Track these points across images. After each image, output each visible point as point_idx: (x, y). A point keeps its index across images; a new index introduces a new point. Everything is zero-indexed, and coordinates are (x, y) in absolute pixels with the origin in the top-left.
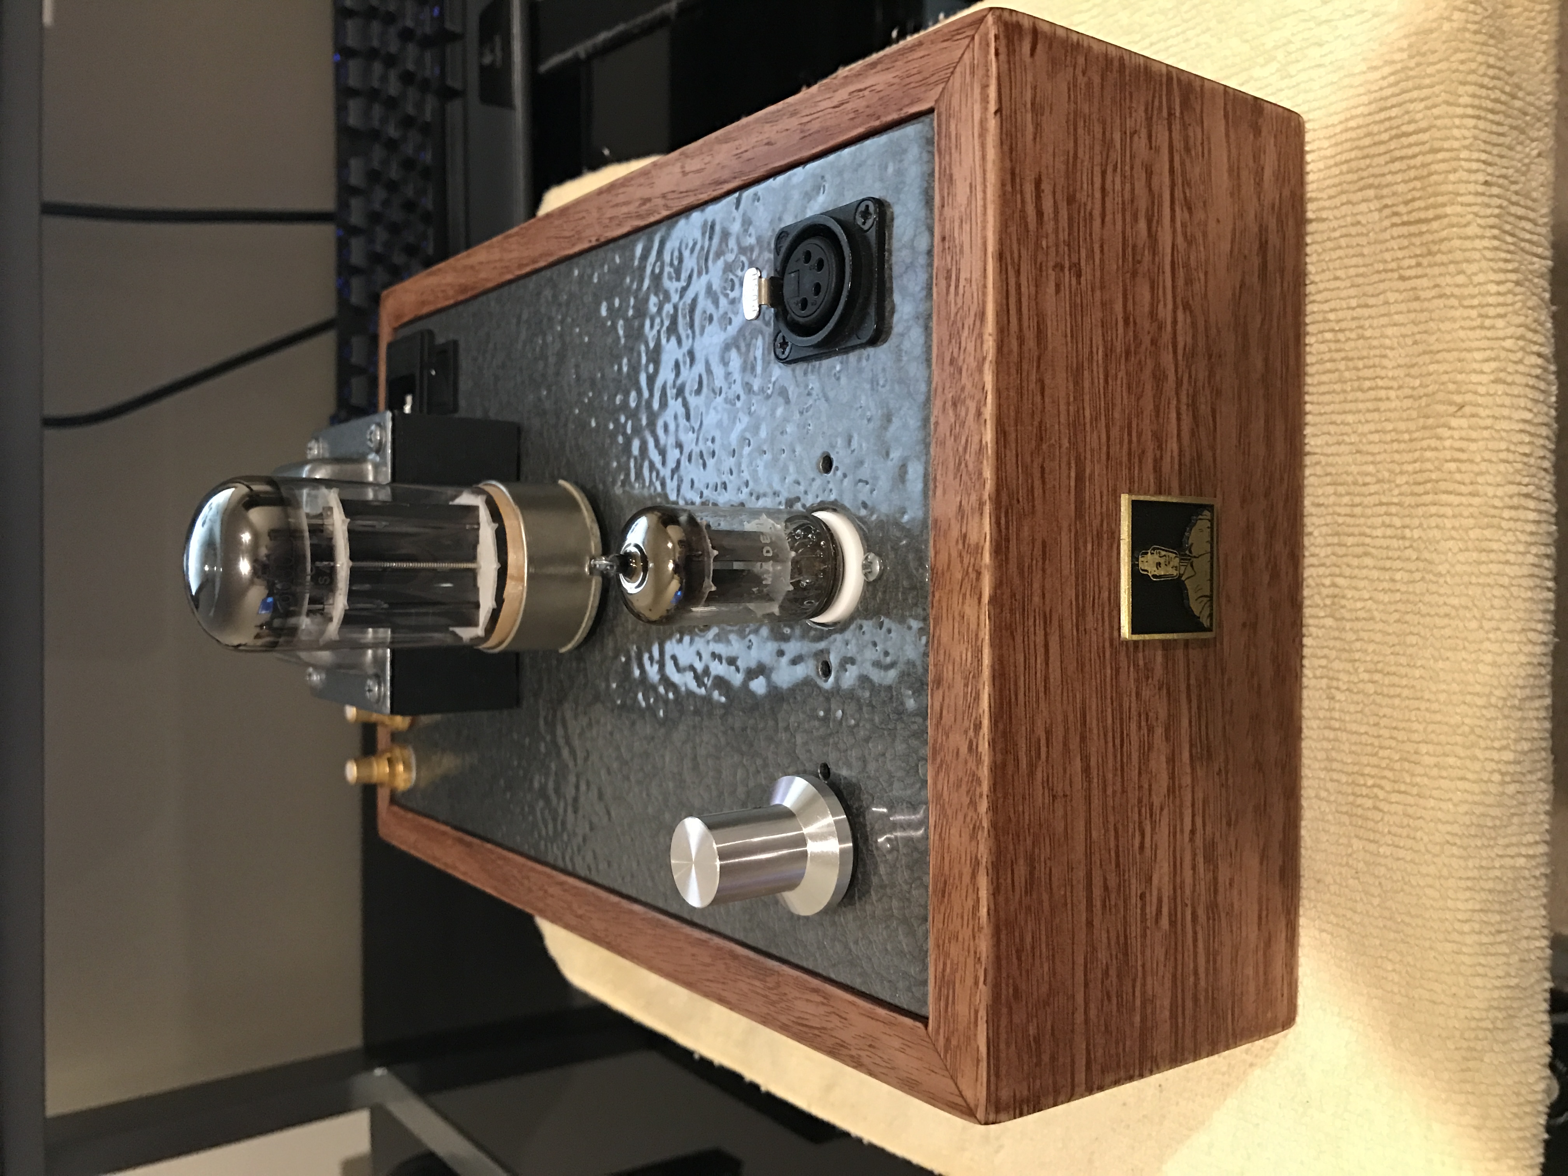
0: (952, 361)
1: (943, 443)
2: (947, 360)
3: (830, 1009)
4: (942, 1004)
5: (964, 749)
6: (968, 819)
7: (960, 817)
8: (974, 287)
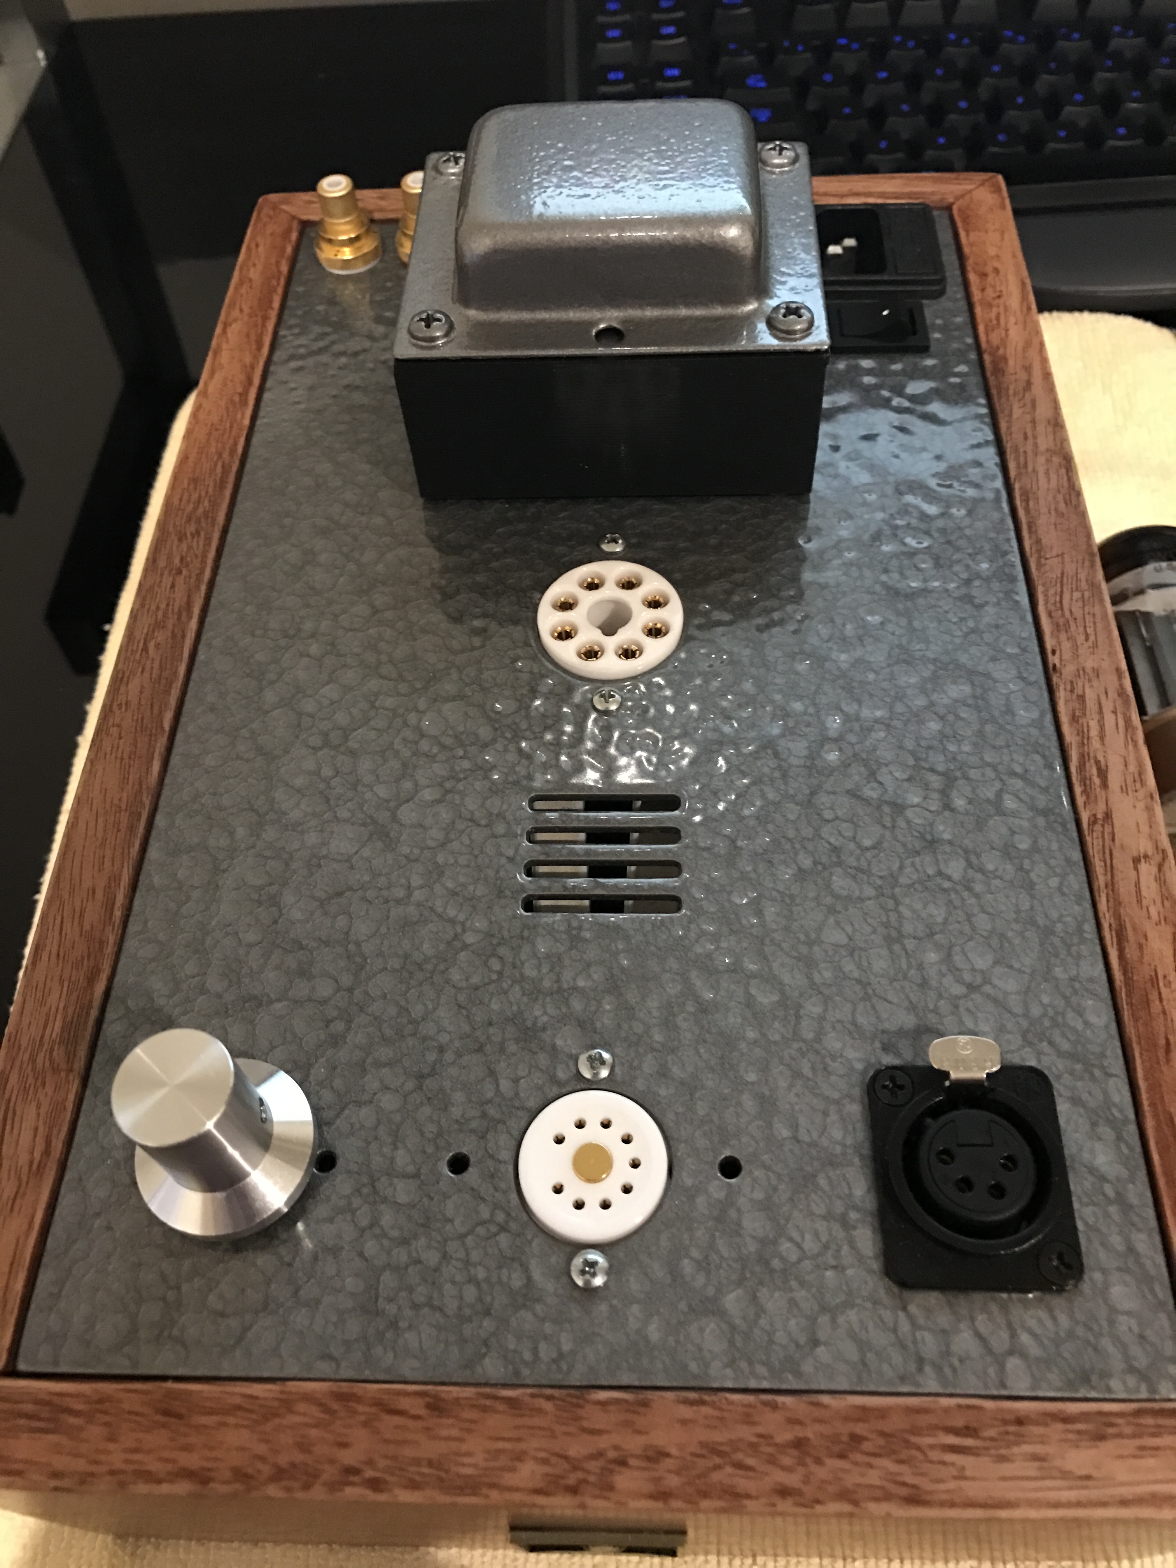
0: (856, 1439)
1: (748, 1419)
2: (860, 1429)
3: (24, 1178)
4: (29, 1408)
5: (348, 1457)
6: (260, 1466)
7: (261, 1449)
8: (952, 1485)
